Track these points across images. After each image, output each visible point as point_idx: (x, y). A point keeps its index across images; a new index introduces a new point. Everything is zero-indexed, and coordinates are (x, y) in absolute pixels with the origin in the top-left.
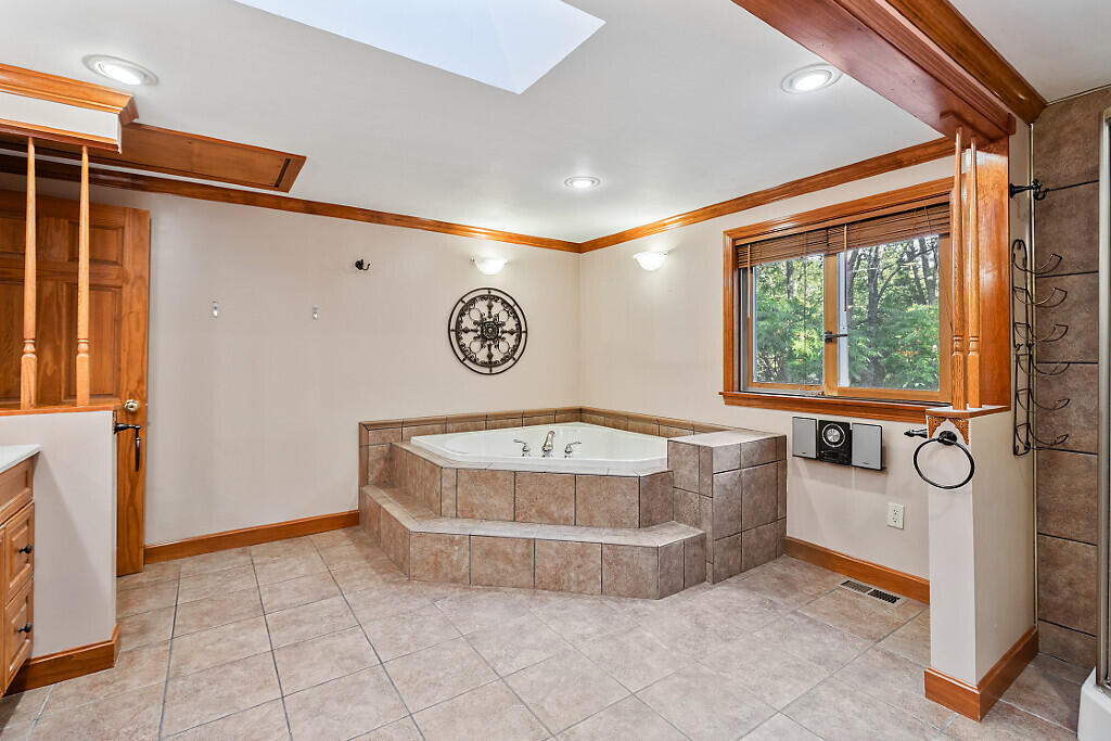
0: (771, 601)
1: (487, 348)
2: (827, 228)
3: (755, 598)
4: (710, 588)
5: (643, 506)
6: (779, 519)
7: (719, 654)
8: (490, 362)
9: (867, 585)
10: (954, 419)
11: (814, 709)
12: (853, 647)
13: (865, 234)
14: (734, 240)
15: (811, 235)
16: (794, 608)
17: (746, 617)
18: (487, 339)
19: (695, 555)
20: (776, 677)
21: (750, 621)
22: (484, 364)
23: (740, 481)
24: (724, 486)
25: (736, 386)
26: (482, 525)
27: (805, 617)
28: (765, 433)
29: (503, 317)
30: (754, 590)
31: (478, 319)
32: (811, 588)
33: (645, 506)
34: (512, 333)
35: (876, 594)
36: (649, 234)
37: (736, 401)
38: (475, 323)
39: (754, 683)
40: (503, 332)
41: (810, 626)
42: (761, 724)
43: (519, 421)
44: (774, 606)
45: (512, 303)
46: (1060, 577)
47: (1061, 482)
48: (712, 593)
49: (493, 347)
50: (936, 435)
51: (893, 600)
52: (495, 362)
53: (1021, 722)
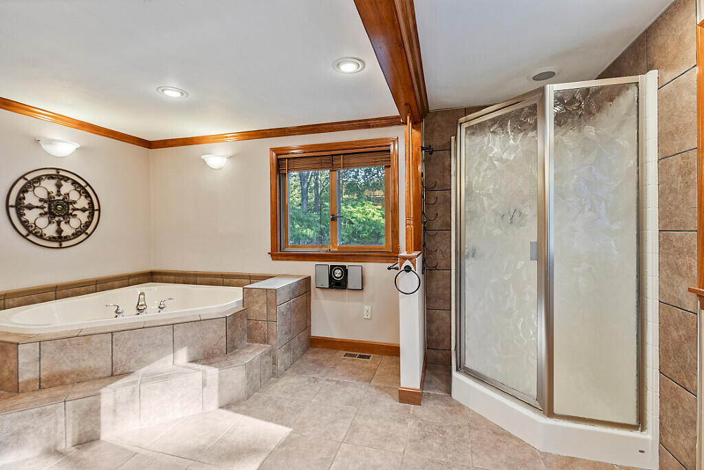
0: (313, 378)
1: (55, 225)
2: (332, 155)
3: (304, 379)
4: (277, 382)
5: (230, 337)
6: (308, 327)
7: (297, 422)
8: (60, 237)
9: (355, 353)
10: (410, 259)
11: (358, 432)
12: (361, 389)
13: (352, 161)
14: (277, 155)
15: (324, 158)
16: (326, 378)
17: (303, 392)
18: (55, 216)
19: (267, 362)
20: (333, 422)
21: (307, 394)
22: (51, 239)
23: (290, 308)
24: (283, 313)
25: (279, 248)
26: (74, 389)
27: (333, 381)
28: (298, 276)
29: (74, 196)
30: (302, 373)
31: (45, 196)
32: (330, 363)
33: (230, 336)
34: (84, 210)
35: (360, 356)
36: (214, 142)
37: (279, 258)
38: (41, 200)
39: (323, 432)
40: (74, 209)
41: (338, 385)
42: (336, 454)
43: (92, 288)
44: (316, 380)
45: (83, 184)
46: (434, 327)
47: (434, 284)
48: (279, 384)
49: (63, 223)
50: (403, 268)
51: (368, 357)
52: (66, 237)
53: (433, 399)
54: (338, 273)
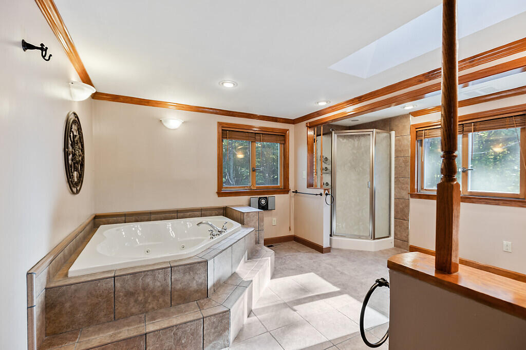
2: (255, 133)
14: (222, 127)
15: (250, 134)
22: (75, 185)
37: (221, 196)
54: (263, 202)
